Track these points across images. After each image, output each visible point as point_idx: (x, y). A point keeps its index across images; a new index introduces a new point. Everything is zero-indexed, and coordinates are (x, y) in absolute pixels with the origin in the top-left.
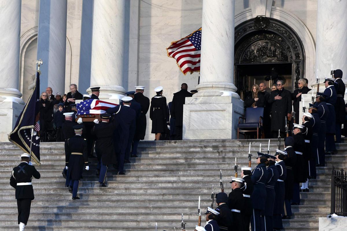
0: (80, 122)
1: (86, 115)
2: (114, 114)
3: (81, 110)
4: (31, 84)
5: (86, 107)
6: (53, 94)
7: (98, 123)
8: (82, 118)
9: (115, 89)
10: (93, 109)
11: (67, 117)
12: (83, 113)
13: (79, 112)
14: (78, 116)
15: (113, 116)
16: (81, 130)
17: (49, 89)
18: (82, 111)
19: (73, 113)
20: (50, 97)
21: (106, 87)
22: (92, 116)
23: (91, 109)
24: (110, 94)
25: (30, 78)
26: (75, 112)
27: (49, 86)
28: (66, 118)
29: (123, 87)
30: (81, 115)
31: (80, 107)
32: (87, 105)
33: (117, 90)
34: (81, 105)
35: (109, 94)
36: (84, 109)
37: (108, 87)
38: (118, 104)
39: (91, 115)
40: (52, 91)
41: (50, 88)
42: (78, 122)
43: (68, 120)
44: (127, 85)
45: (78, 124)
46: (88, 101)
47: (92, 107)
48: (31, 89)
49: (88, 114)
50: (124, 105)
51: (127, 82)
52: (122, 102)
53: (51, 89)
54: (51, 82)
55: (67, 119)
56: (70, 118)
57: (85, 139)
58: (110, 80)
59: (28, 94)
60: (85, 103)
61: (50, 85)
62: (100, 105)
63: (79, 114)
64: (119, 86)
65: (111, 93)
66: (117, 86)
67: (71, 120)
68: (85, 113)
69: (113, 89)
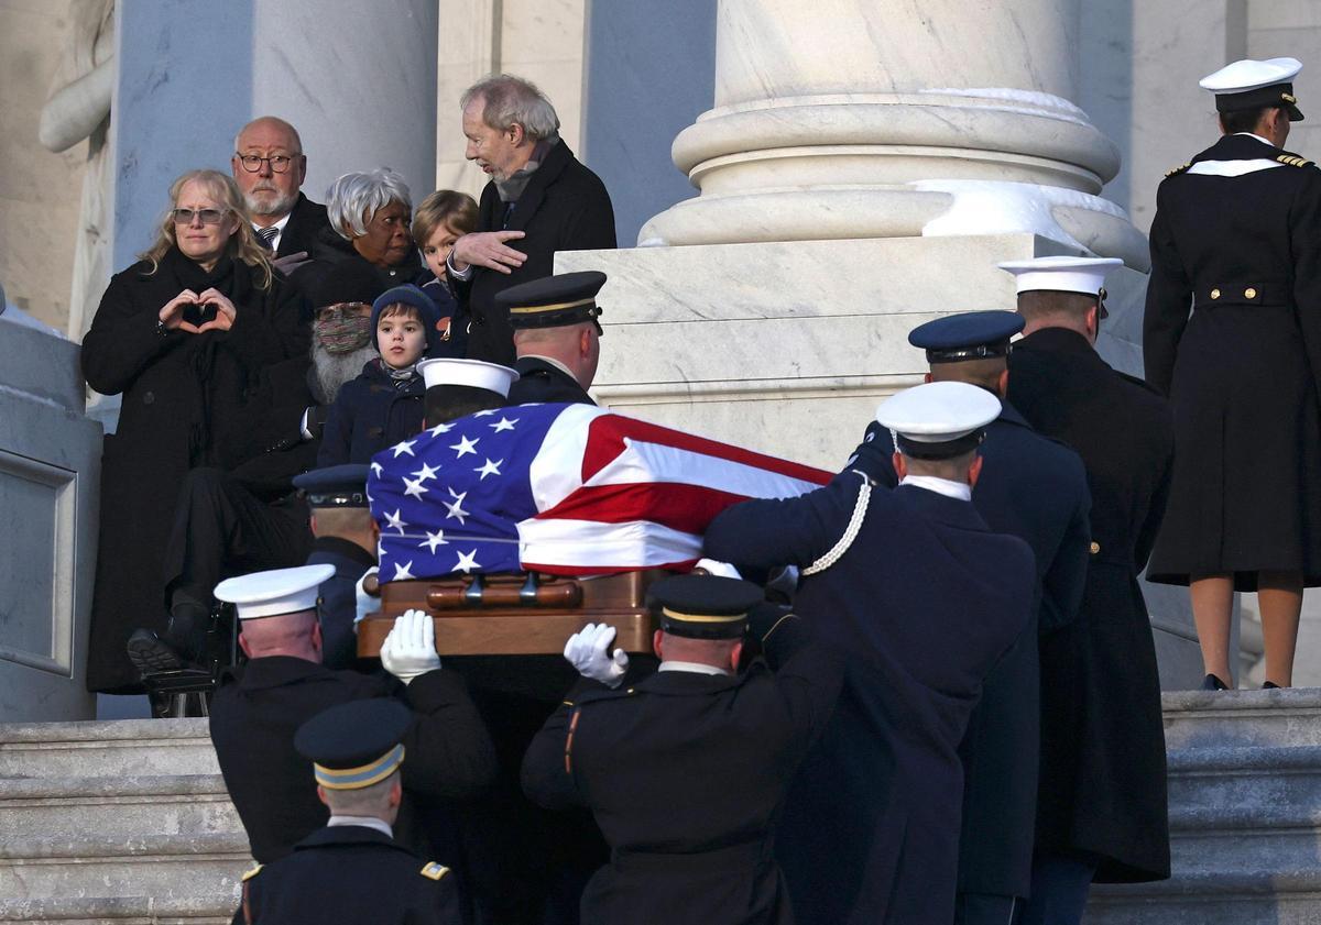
0: (418, 662)
1: (483, 585)
2: (793, 570)
3: (417, 526)
4: (70, 85)
5: (479, 492)
6: (313, 191)
7: (616, 669)
8: (438, 610)
9: (986, 129)
10: (564, 510)
11: (260, 625)
12: (450, 554)
13: (403, 549)
14: (391, 603)
15: (782, 595)
16: (384, 770)
17: (266, 138)
18: (435, 540)
19: (324, 571)
20: (281, 224)
21: (891, 100)
22: (545, 592)
23: (531, 511)
24: (932, 181)
25: (61, 24)
26: (351, 559)
27: (264, 107)
28: (247, 633)
29: (1075, 101)
30: (419, 577)
31: (414, 488)
32: (490, 468)
33: (1017, 135)
34: (427, 472)
35: (928, 185)
36: (455, 509)
37: (905, 100)
38: (836, 463)
39: (538, 584)
40: (299, 165)
41: (278, 125)
42: (388, 664)
43: (278, 651)
44: (1124, 80)
45: (391, 680)
46: (505, 425)
47: (546, 498)
48: (66, 144)
49: (503, 566)
50: (909, 480)
51: (1122, 46)
52: (879, 449)
53: (290, 134)
54: (285, 61)
55: (270, 640)
56: (296, 627)
57: (433, 871)
58: (932, 30)
59: (39, 199)
60: (466, 446)
61: (271, 98)
62: (634, 467)
63: (402, 573)
64: (1029, 96)
65: (940, 167)
66: (1005, 93)
67: (312, 657)
68: (466, 563)
69: (962, 122)
